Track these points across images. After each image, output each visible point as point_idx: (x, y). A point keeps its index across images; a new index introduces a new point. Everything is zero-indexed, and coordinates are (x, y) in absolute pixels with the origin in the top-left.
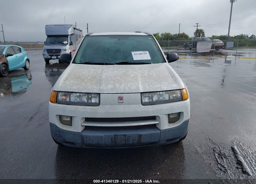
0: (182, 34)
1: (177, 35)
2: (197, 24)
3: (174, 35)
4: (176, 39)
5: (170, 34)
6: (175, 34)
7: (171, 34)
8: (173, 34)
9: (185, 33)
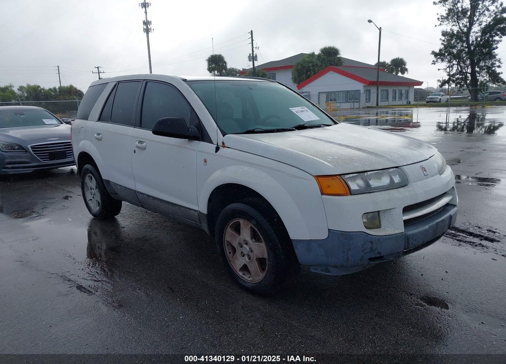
0: (67, 87)
1: (58, 90)
2: (98, 68)
3: (50, 89)
4: (55, 97)
5: (39, 87)
6: (52, 87)
7: (42, 87)
8: (47, 88)
9: (75, 86)
